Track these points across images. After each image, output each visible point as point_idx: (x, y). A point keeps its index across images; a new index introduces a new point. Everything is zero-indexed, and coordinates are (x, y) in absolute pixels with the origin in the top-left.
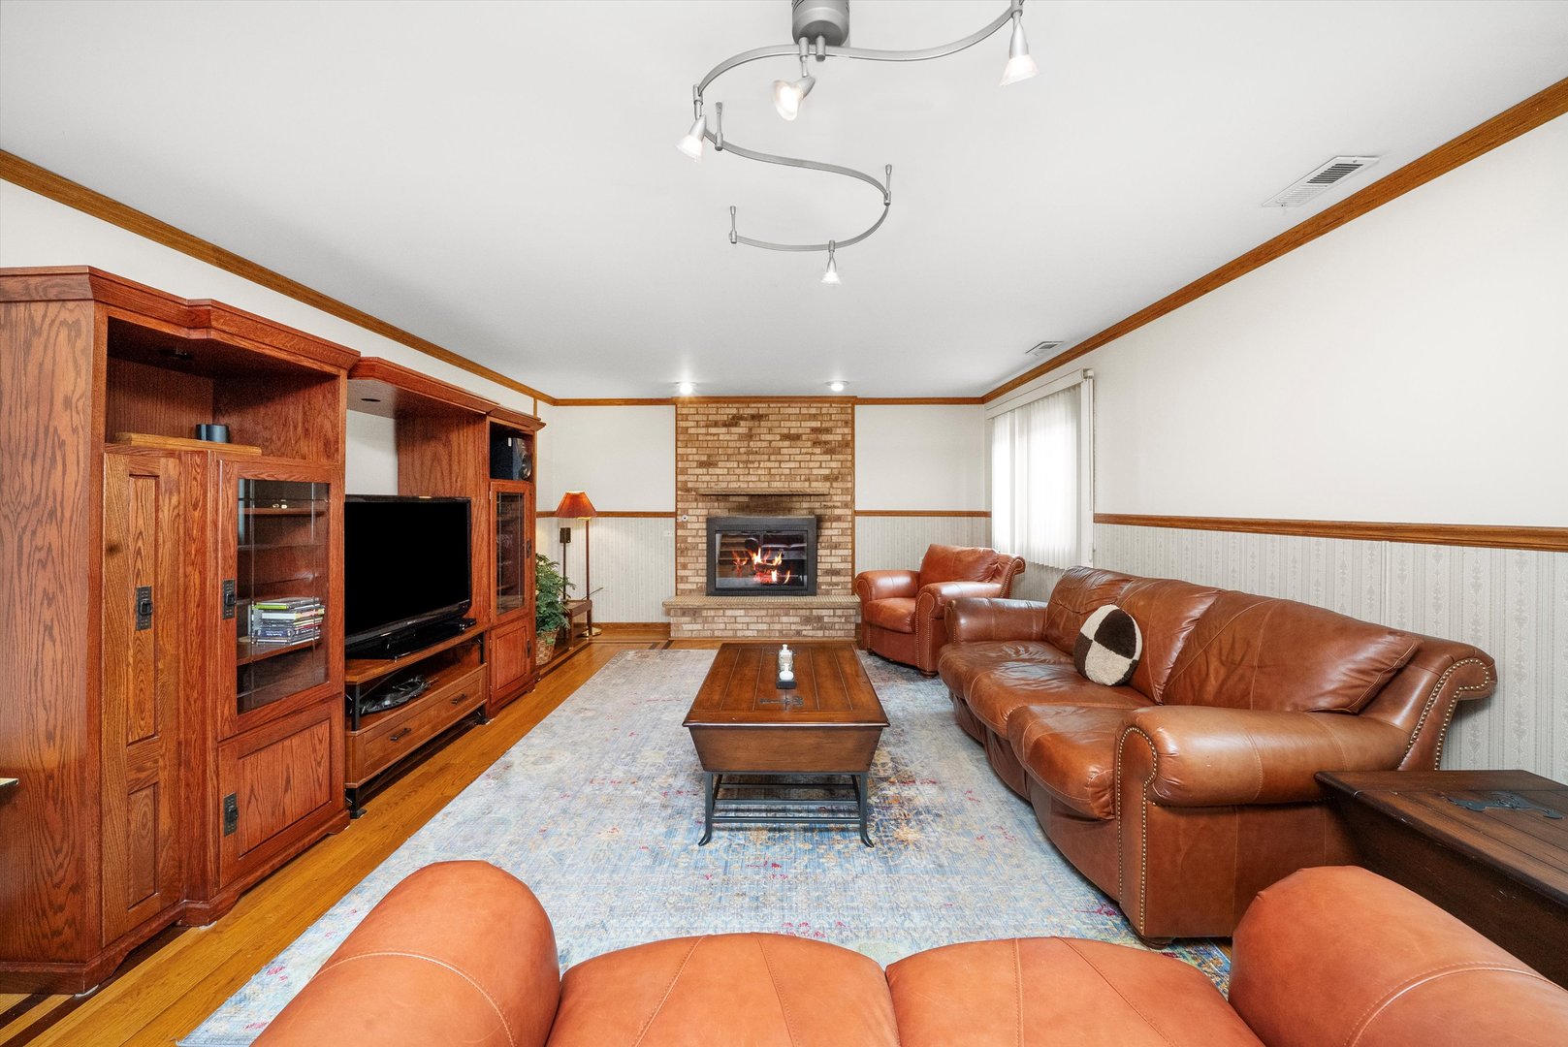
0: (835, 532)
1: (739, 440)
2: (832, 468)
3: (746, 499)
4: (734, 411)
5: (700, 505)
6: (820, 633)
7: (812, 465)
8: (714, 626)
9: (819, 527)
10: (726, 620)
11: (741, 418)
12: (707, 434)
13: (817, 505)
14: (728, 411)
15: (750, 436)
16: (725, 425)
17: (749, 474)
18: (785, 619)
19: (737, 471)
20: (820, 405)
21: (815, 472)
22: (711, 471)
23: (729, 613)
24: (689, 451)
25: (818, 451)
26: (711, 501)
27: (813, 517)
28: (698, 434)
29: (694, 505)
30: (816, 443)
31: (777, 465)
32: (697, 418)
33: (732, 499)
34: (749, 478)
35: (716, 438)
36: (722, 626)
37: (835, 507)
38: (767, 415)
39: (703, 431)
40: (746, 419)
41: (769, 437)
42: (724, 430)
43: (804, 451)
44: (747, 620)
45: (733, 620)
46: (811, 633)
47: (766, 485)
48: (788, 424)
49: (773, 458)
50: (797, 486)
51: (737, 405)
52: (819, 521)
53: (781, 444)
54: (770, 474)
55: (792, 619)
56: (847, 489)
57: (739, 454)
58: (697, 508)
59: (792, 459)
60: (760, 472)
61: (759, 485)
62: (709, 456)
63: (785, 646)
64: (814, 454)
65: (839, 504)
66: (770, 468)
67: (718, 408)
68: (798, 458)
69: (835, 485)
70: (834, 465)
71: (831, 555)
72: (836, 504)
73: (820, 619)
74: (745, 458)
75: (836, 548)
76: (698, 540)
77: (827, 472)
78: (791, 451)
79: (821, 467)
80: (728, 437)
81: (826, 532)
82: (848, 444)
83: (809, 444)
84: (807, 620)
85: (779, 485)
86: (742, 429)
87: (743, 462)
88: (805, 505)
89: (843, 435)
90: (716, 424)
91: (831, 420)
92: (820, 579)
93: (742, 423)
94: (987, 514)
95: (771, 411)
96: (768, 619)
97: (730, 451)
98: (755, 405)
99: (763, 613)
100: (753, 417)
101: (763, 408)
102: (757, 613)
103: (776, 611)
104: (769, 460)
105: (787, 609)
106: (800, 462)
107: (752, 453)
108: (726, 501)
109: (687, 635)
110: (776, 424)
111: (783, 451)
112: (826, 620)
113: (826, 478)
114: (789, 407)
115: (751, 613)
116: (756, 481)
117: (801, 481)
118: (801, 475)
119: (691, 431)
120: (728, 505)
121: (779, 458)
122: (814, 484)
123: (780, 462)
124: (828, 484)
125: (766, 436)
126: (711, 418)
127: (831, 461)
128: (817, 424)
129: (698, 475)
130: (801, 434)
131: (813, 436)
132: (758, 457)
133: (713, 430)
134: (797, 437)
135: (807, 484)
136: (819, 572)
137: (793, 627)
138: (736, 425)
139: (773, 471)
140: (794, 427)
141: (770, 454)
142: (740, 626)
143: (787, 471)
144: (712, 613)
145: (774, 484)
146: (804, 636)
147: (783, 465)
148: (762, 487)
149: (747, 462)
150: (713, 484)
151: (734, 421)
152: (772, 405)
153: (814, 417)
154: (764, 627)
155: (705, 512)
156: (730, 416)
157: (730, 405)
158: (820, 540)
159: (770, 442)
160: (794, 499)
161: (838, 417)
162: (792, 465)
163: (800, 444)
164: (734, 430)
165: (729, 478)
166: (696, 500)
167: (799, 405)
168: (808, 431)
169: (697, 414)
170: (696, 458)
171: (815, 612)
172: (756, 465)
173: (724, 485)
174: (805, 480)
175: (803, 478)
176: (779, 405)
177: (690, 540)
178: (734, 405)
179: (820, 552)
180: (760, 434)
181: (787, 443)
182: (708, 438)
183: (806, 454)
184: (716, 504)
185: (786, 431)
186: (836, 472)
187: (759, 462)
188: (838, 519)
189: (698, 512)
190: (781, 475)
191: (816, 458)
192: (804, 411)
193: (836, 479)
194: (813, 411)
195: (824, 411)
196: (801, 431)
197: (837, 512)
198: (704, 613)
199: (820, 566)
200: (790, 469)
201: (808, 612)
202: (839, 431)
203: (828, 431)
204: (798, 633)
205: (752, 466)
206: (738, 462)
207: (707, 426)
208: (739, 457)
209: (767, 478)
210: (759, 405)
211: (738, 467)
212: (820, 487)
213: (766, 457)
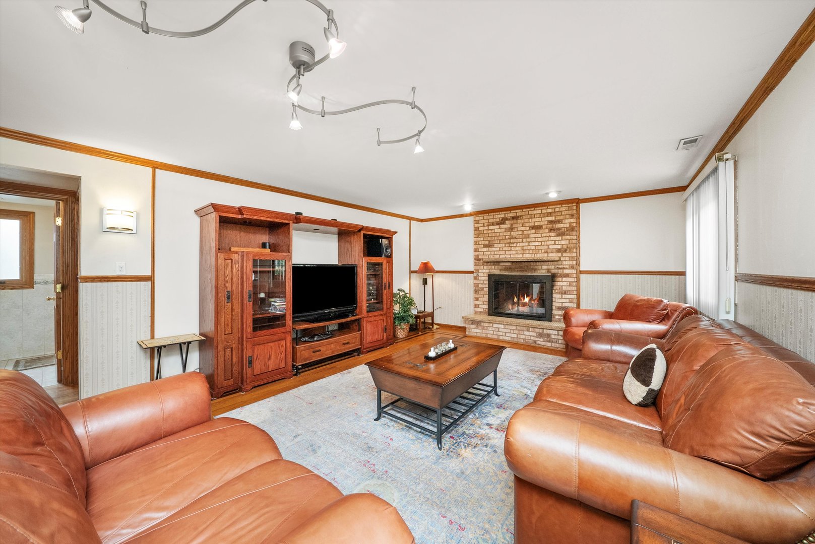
0: (565, 284)
1: (505, 232)
2: (562, 245)
3: (509, 264)
4: (503, 216)
5: (485, 267)
6: (549, 344)
7: (549, 243)
8: (488, 332)
9: (553, 281)
10: (494, 329)
11: (507, 219)
12: (489, 230)
13: (553, 267)
14: (499, 216)
15: (511, 229)
16: (498, 224)
17: (511, 250)
18: (527, 333)
19: (505, 249)
20: (554, 207)
21: (551, 247)
22: (491, 249)
23: (495, 325)
24: (479, 239)
25: (553, 234)
26: (490, 265)
27: (550, 274)
28: (484, 230)
29: (482, 267)
30: (551, 230)
31: (527, 244)
32: (483, 221)
33: (501, 264)
34: (511, 252)
35: (493, 231)
36: (492, 332)
37: (564, 268)
38: (521, 216)
39: (486, 228)
40: (509, 220)
41: (522, 229)
42: (497, 227)
43: (543, 235)
44: (505, 330)
45: (497, 330)
46: (543, 343)
47: (521, 256)
48: (534, 220)
49: (525, 240)
50: (539, 256)
51: (504, 212)
52: (553, 277)
53: (529, 232)
54: (523, 250)
55: (531, 334)
56: (573, 257)
57: (506, 239)
58: (484, 269)
59: (536, 240)
60: (517, 248)
61: (517, 256)
62: (489, 241)
63: (451, 341)
64: (551, 236)
65: (567, 267)
66: (523, 246)
67: (494, 215)
68: (540, 239)
69: (564, 254)
70: (563, 242)
71: (562, 298)
72: (565, 267)
73: (549, 335)
74: (508, 241)
75: (565, 293)
76: (484, 286)
77: (559, 247)
78: (536, 236)
79: (555, 244)
80: (499, 231)
81: (558, 284)
82: (575, 229)
83: (547, 231)
84: (540, 335)
85: (529, 255)
86: (507, 225)
87: (507, 243)
88: (545, 267)
89: (570, 223)
90: (493, 224)
91: (562, 215)
92: (554, 312)
93: (507, 222)
94: (683, 274)
95: (523, 213)
96: (517, 332)
97: (500, 238)
98: (514, 211)
99: (514, 328)
100: (513, 218)
101: (519, 213)
102: (511, 327)
103: (522, 328)
104: (522, 242)
105: (529, 327)
106: (541, 242)
107: (513, 238)
108: (498, 265)
109: (474, 334)
110: (526, 220)
111: (531, 236)
112: (553, 336)
113: (559, 251)
114: (534, 210)
115: (507, 327)
116: (515, 254)
117: (542, 253)
118: (542, 250)
119: (480, 229)
120: (500, 267)
121: (528, 240)
122: (550, 255)
123: (529, 242)
124: (560, 255)
125: (521, 228)
126: (490, 221)
127: (562, 240)
128: (553, 218)
129: (484, 252)
130: (542, 226)
131: (549, 226)
132: (516, 240)
133: (491, 227)
134: (540, 227)
135: (546, 255)
136: (554, 308)
137: (532, 338)
138: (504, 223)
139: (525, 248)
140: (537, 221)
141: (523, 238)
142: (501, 334)
143: (534, 248)
144: (486, 325)
145: (525, 255)
146: (539, 344)
147: (531, 244)
148: (519, 257)
149: (509, 243)
150: (491, 257)
151: (503, 221)
152: (524, 210)
153: (550, 214)
154: (515, 336)
155: (487, 271)
156: (501, 219)
157: (500, 213)
158: (555, 288)
159: (523, 231)
160: (538, 264)
161: (566, 212)
162: (536, 244)
163: (541, 231)
164: (503, 226)
165: (500, 253)
166: (483, 265)
167: (541, 208)
168: (546, 223)
169: (483, 219)
170: (483, 242)
171: (545, 331)
172: (515, 245)
173: (498, 256)
174: (545, 253)
175: (543, 251)
176: (528, 210)
177: (480, 286)
178: (503, 213)
179: (554, 296)
180: (517, 227)
181: (533, 231)
182: (489, 232)
183: (546, 236)
184: (493, 267)
185: (532, 224)
186: (565, 246)
187: (517, 243)
188: (567, 276)
189: (484, 271)
190: (529, 250)
191: (552, 239)
192: (544, 211)
193: (565, 251)
194: (550, 211)
195: (557, 210)
196: (542, 223)
197: (566, 271)
198: (483, 324)
199: (554, 304)
200: (535, 246)
201: (541, 331)
202: (567, 221)
203: (559, 222)
204: (535, 342)
205: (513, 245)
206: (505, 243)
207: (488, 225)
208: (506, 241)
209: (521, 252)
210: (517, 211)
211: (505, 247)
212: (554, 256)
213: (521, 240)
